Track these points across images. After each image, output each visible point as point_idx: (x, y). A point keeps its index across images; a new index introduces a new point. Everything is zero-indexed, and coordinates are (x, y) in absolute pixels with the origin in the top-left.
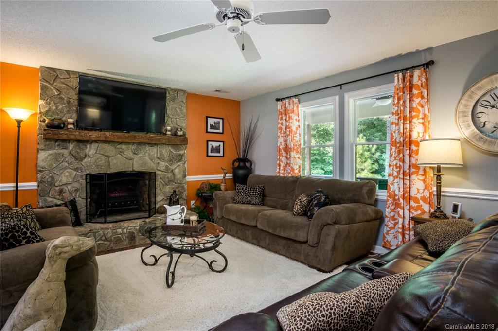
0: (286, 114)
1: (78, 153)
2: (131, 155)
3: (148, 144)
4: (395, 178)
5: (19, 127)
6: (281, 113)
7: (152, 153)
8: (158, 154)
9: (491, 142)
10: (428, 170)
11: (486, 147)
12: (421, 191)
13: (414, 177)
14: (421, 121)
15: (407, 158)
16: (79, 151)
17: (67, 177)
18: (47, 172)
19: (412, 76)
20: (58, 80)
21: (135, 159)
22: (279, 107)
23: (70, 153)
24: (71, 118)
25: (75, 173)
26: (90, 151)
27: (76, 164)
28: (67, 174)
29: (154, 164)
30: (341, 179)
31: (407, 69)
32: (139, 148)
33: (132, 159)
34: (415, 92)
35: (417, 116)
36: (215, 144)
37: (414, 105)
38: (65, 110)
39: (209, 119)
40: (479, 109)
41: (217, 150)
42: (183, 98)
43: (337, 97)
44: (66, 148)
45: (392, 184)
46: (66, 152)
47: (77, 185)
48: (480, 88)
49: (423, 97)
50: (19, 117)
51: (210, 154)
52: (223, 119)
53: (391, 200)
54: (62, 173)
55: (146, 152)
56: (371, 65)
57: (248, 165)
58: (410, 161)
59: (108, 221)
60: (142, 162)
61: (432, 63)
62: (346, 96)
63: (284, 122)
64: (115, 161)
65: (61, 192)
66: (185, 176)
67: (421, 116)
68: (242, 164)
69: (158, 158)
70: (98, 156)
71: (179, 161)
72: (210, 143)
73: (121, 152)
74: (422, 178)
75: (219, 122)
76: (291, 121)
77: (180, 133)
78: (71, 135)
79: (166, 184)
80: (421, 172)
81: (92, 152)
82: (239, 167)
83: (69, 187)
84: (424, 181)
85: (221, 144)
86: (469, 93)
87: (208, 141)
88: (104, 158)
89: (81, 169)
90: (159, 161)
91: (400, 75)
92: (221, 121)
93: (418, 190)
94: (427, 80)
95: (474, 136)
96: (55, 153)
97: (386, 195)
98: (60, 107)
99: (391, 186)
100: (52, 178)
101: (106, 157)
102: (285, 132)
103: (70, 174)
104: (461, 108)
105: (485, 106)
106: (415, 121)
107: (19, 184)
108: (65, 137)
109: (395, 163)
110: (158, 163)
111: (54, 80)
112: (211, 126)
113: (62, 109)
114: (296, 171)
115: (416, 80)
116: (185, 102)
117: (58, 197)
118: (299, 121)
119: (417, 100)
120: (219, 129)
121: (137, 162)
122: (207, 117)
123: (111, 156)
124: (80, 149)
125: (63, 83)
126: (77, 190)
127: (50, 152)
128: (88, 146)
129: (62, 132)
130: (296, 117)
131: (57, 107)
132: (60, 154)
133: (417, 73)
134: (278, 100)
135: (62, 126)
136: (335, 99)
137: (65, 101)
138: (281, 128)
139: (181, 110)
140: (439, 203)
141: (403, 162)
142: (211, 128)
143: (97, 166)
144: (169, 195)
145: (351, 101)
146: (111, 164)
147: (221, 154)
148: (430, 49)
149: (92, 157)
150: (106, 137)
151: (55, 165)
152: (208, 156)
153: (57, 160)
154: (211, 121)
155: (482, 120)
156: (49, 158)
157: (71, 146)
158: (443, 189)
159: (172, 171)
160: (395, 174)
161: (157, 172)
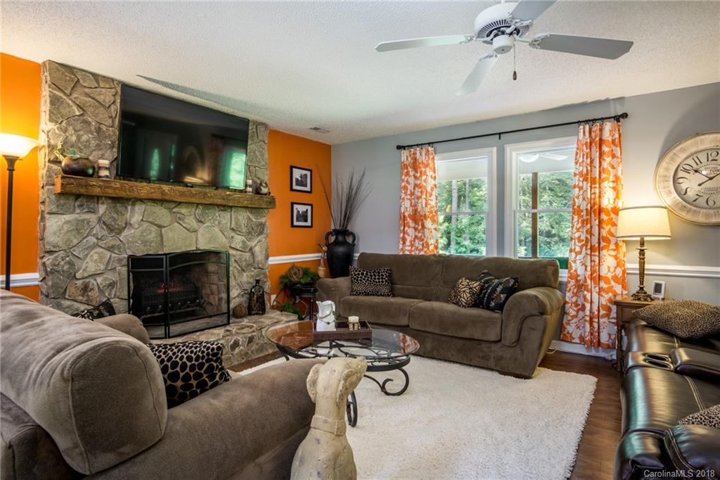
0: (415, 170)
1: (114, 219)
2: (194, 224)
3: (218, 206)
4: (577, 254)
5: (11, 170)
6: (406, 167)
7: (224, 222)
8: (233, 223)
9: (695, 211)
10: (621, 244)
11: (689, 217)
12: (612, 269)
13: (604, 252)
14: (611, 185)
15: (596, 229)
16: (115, 216)
17: (95, 261)
18: (62, 254)
19: (601, 130)
20: (79, 90)
21: (201, 232)
22: (403, 158)
23: (99, 220)
24: (102, 157)
25: (108, 254)
26: (132, 216)
27: (111, 241)
28: (96, 257)
29: (227, 238)
31: (594, 120)
32: (207, 214)
33: (195, 231)
34: (606, 149)
35: (607, 179)
36: (302, 209)
37: (605, 165)
38: (93, 143)
39: (294, 169)
40: (681, 174)
41: (303, 217)
42: (264, 135)
43: (495, 149)
44: (93, 211)
45: (575, 262)
46: (92, 218)
47: (112, 277)
48: (683, 150)
49: (614, 156)
50: (12, 152)
51: (296, 223)
52: (311, 171)
53: (573, 282)
54: (87, 255)
55: (215, 220)
56: (543, 111)
57: (350, 240)
58: (599, 234)
59: (171, 335)
60: (210, 235)
61: (625, 116)
62: (508, 148)
63: (411, 180)
64: (170, 234)
65: (85, 289)
66: (267, 258)
67: (612, 178)
68: (340, 238)
69: (233, 229)
70: (145, 225)
71: (261, 233)
72: (295, 206)
73: (180, 219)
74: (614, 253)
75: (306, 175)
76: (424, 178)
77: (264, 190)
78: (108, 187)
79: (243, 270)
80: (612, 246)
81: (136, 218)
82: (336, 243)
83: (99, 280)
84: (616, 257)
85: (309, 208)
86: (671, 154)
87: (292, 204)
88: (154, 228)
89: (119, 248)
90: (233, 234)
91: (587, 127)
92: (308, 173)
93: (609, 268)
94: (620, 135)
95: (677, 204)
96: (76, 219)
97: (566, 275)
98: (85, 138)
99: (573, 265)
100: (71, 264)
101: (156, 228)
102: (412, 194)
103: (101, 257)
104: (661, 171)
105: (686, 171)
106: (605, 184)
107: (13, 277)
108: (97, 191)
109: (577, 235)
110: (232, 237)
111: (72, 89)
112: (297, 180)
113: (88, 141)
114: (431, 247)
115: (607, 135)
116: (266, 141)
117: (81, 298)
118: (435, 178)
119: (608, 159)
120: (306, 186)
121: (203, 235)
122: (292, 167)
123: (165, 225)
124: (117, 212)
125: (88, 95)
126: (112, 285)
127: (68, 217)
128: (129, 208)
129: (93, 182)
130: (432, 173)
131: (79, 138)
132: (83, 221)
133: (608, 126)
134: (399, 147)
135: (90, 171)
136: (491, 152)
137: (93, 129)
138: (405, 188)
139: (262, 155)
140: (642, 282)
141: (591, 235)
142: (297, 185)
143: (145, 243)
144: (248, 287)
145: (514, 154)
146: (165, 239)
147: (309, 223)
148: (621, 99)
149: (136, 226)
150: (163, 193)
151: (75, 241)
152: (292, 226)
153: (78, 231)
154: (297, 174)
155: (684, 186)
156: (66, 228)
157: (102, 209)
158: (647, 266)
159: (251, 249)
160: (578, 249)
161: (231, 252)
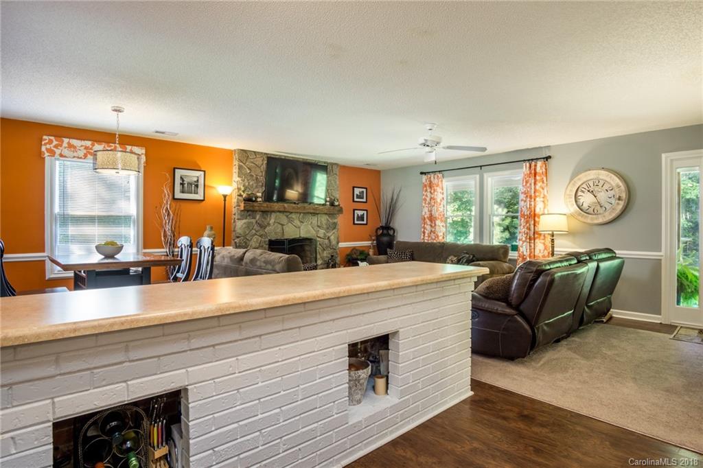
0: (431, 187)
1: (263, 222)
2: (299, 223)
3: (311, 213)
4: (524, 242)
5: (225, 201)
6: (426, 186)
7: (314, 222)
8: (318, 223)
9: (586, 216)
10: (546, 236)
11: (584, 220)
12: (542, 251)
13: (536, 241)
14: (542, 199)
15: (532, 226)
16: (263, 220)
17: (255, 242)
18: (242, 238)
19: (536, 166)
20: (249, 160)
21: (302, 228)
22: (424, 180)
23: (257, 222)
24: (258, 192)
25: (260, 238)
26: (270, 220)
27: (261, 232)
28: (255, 240)
29: (315, 231)
30: (481, 243)
31: (532, 160)
32: (304, 217)
33: (299, 228)
34: (538, 178)
35: (539, 196)
36: (360, 213)
37: (538, 187)
38: (255, 185)
39: (355, 189)
40: (580, 193)
41: (361, 218)
42: (336, 170)
43: (478, 176)
44: (255, 218)
45: (522, 247)
46: (254, 221)
48: (580, 179)
49: (543, 182)
50: (225, 193)
51: (356, 222)
52: (366, 188)
53: (521, 259)
54: (252, 239)
55: (309, 221)
56: (506, 153)
57: (391, 232)
58: (534, 229)
60: (307, 230)
61: (550, 157)
62: (485, 175)
63: (429, 194)
64: (287, 229)
66: (338, 243)
67: (542, 196)
68: (385, 232)
69: (318, 226)
70: (276, 224)
71: (334, 228)
72: (356, 211)
73: (292, 221)
74: (543, 241)
75: (363, 192)
76: (436, 193)
77: (336, 203)
78: (261, 206)
79: (324, 249)
80: (542, 237)
81: (272, 221)
82: (382, 234)
84: (544, 244)
85: (365, 212)
86: (573, 182)
87: (354, 210)
88: (280, 226)
89: (265, 236)
90: (319, 229)
91: (528, 164)
92: (365, 190)
93: (540, 251)
94: (546, 169)
95: (576, 212)
97: (517, 255)
98: (251, 183)
99: (521, 248)
100: (246, 243)
102: (429, 203)
103: (257, 240)
104: (568, 192)
105: (583, 192)
106: (537, 199)
108: (257, 208)
109: (523, 230)
110: (318, 231)
111: (246, 160)
112: (357, 195)
113: (253, 185)
114: (441, 238)
115: (538, 169)
116: (338, 174)
118: (443, 194)
119: (539, 185)
120: (363, 198)
122: (354, 187)
123: (285, 224)
124: (265, 218)
125: (252, 162)
127: (244, 221)
128: (269, 216)
129: (255, 204)
130: (441, 190)
131: (249, 183)
132: (250, 222)
133: (539, 163)
134: (421, 173)
135: (254, 199)
136: (475, 177)
137: (254, 178)
138: (425, 200)
139: (335, 182)
141: (529, 229)
142: (357, 198)
143: (276, 233)
144: (327, 259)
145: (490, 179)
146: (285, 232)
147: (365, 222)
148: (548, 147)
149: (272, 225)
150: (285, 208)
151: (247, 232)
152: (354, 224)
153: (248, 227)
154: (357, 191)
155: (581, 201)
156: (244, 226)
157: (258, 216)
159: (329, 238)
160: (524, 239)
161: (318, 239)
